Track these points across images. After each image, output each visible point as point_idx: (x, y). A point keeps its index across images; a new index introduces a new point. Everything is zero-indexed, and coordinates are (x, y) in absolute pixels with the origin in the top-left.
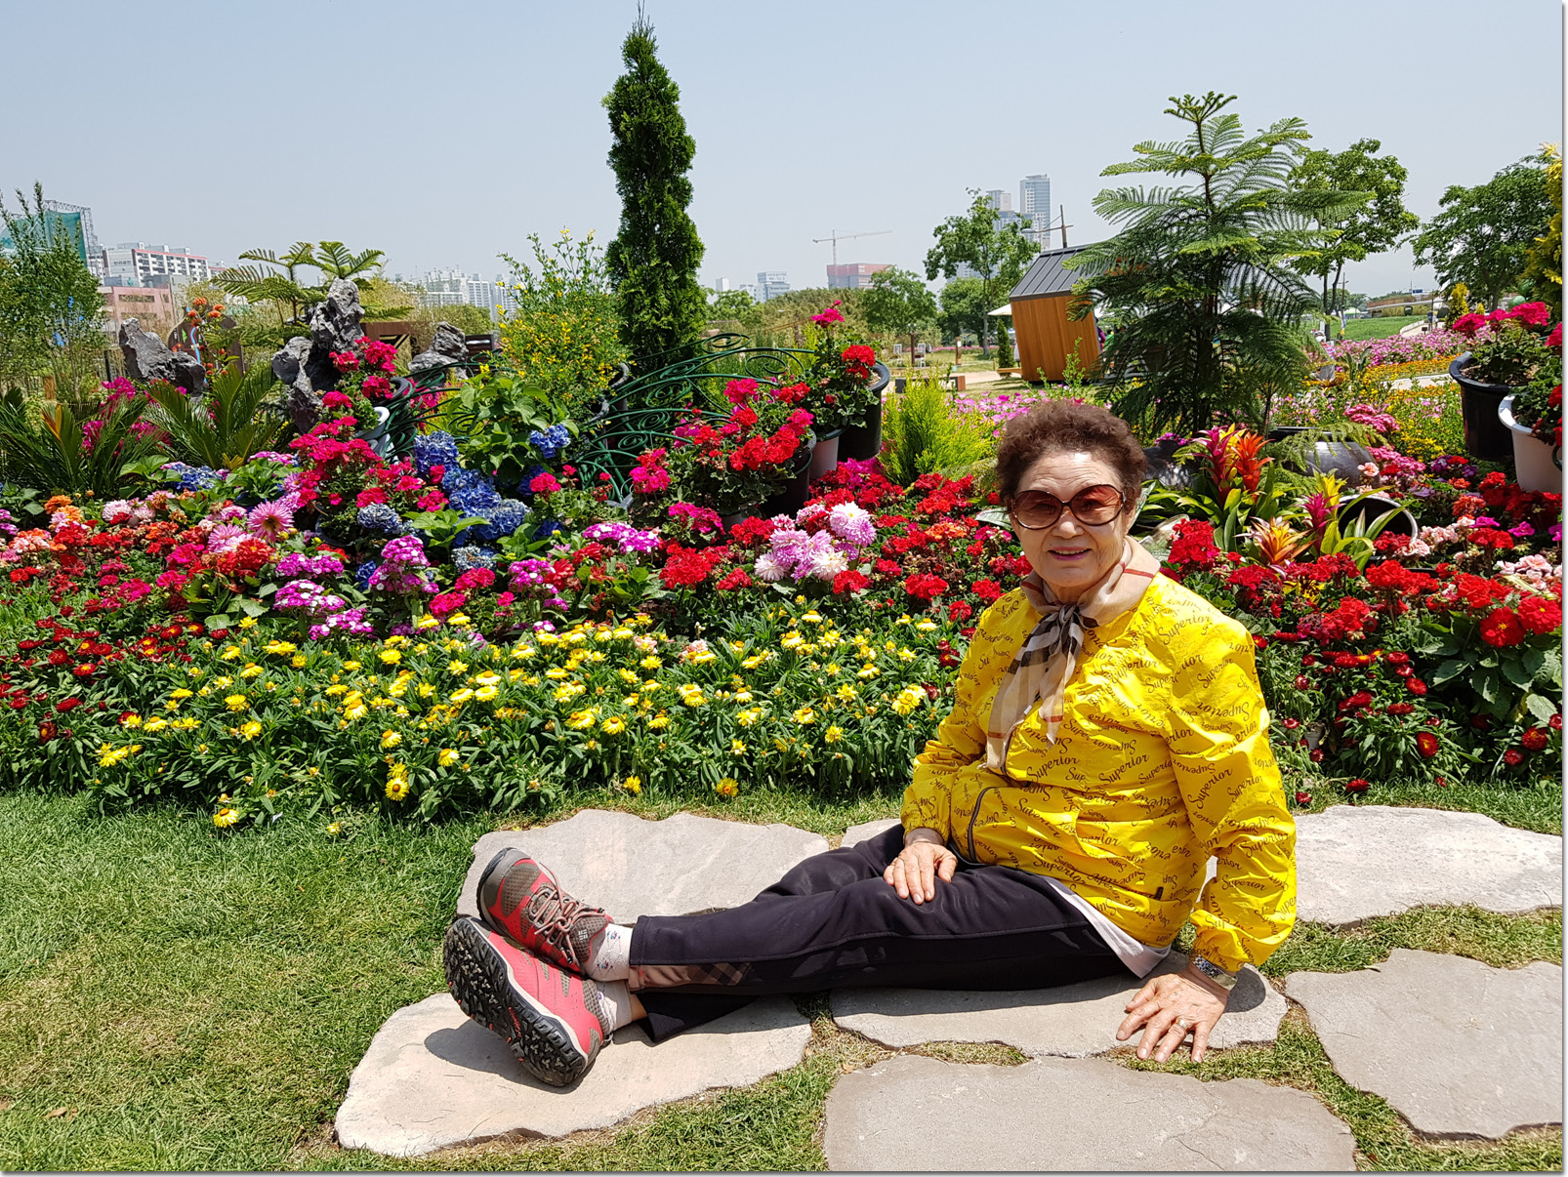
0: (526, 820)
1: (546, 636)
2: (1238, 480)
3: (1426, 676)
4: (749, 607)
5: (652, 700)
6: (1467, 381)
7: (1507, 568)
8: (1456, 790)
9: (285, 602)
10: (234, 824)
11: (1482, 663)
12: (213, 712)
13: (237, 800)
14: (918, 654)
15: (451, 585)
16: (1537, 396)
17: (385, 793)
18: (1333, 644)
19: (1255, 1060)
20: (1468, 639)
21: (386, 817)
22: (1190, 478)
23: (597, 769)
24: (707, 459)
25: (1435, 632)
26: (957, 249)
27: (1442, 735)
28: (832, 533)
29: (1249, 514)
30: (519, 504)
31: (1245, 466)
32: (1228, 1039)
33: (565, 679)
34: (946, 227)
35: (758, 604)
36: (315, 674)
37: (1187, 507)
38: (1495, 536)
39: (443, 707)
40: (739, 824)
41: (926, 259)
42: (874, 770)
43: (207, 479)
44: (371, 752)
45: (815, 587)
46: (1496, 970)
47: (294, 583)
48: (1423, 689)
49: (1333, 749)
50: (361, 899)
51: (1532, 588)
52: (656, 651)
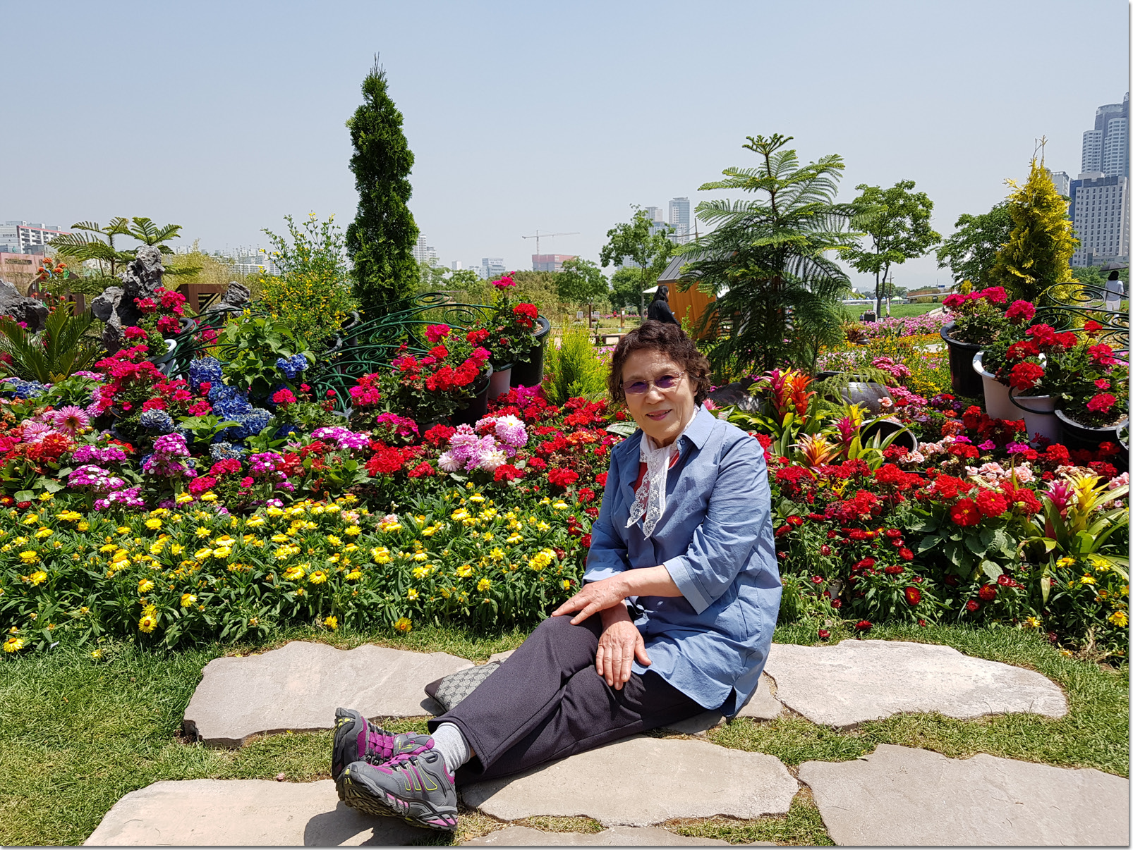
0: (246, 648)
1: (273, 511)
2: (792, 407)
3: (913, 547)
4: (432, 491)
5: (350, 559)
6: (951, 341)
7: (972, 471)
8: (933, 629)
9: (76, 481)
10: (20, 650)
11: (951, 538)
12: (11, 564)
13: (24, 632)
14: (552, 525)
15: (207, 471)
16: (998, 352)
17: (138, 627)
18: (849, 522)
19: (772, 827)
20: (942, 519)
21: (138, 645)
22: (759, 405)
23: (304, 611)
24: (409, 381)
25: (920, 516)
26: (623, 247)
27: (923, 589)
28: (497, 438)
29: (799, 431)
30: (265, 412)
31: (797, 397)
32: (753, 812)
33: (286, 543)
34: (616, 231)
35: (440, 489)
36: (95, 536)
37: (757, 425)
38: (966, 449)
39: (189, 563)
40: (411, 653)
41: (601, 252)
42: (514, 612)
43: (35, 390)
44: (131, 595)
45: (482, 477)
46: (951, 760)
47: (84, 467)
48: (911, 556)
49: (848, 599)
50: (112, 708)
51: (989, 486)
52: (358, 522)
